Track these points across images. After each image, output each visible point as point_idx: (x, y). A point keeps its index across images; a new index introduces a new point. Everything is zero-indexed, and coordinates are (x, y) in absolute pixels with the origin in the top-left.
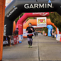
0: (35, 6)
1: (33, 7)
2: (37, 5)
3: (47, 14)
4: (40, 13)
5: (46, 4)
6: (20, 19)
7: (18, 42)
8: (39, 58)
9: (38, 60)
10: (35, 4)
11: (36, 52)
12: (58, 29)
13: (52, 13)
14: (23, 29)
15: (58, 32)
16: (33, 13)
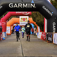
0: (19, 6)
4: (23, 12)
5: (29, 4)
6: (4, 17)
7: (2, 39)
8: (23, 54)
9: (22, 56)
12: (39, 28)
13: (34, 12)
14: (7, 27)
15: (39, 30)
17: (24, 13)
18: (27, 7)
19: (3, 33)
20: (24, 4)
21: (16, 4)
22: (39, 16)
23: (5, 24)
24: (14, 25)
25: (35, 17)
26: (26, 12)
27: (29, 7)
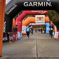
0: (34, 4)
1: (32, 5)
2: (36, 3)
3: (45, 12)
6: (19, 16)
8: (37, 55)
9: (36, 57)
11: (34, 49)
13: (50, 11)
14: (22, 26)
16: (32, 11)
18: (42, 6)
20: (39, 3)
21: (31, 3)
22: (56, 15)
23: (20, 23)
24: (30, 24)
25: (52, 16)
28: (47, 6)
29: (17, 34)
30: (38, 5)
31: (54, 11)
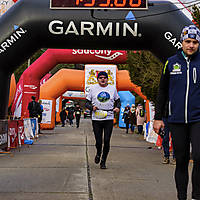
0: (83, 28)
1: (76, 32)
5: (118, 24)
7: (22, 141)
10: (83, 23)
13: (135, 52)
17: (100, 54)
19: (25, 123)
20: (99, 24)
21: (72, 23)
22: (153, 66)
24: (66, 94)
25: (139, 70)
26: (109, 52)
27: (117, 34)
28: (125, 35)
29: (22, 125)
30: (94, 30)
31: (148, 54)
